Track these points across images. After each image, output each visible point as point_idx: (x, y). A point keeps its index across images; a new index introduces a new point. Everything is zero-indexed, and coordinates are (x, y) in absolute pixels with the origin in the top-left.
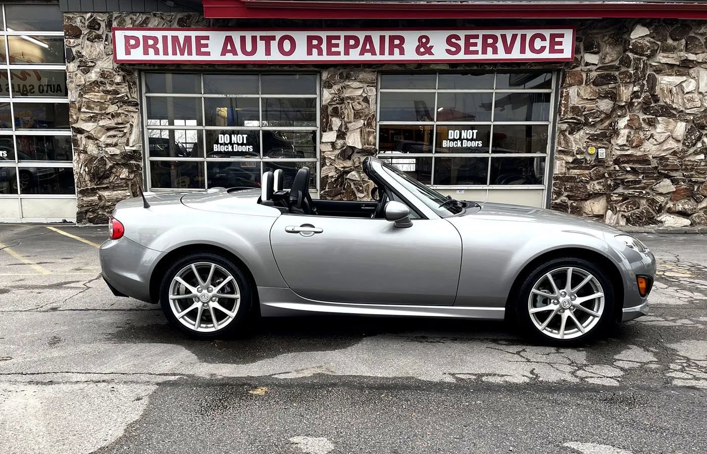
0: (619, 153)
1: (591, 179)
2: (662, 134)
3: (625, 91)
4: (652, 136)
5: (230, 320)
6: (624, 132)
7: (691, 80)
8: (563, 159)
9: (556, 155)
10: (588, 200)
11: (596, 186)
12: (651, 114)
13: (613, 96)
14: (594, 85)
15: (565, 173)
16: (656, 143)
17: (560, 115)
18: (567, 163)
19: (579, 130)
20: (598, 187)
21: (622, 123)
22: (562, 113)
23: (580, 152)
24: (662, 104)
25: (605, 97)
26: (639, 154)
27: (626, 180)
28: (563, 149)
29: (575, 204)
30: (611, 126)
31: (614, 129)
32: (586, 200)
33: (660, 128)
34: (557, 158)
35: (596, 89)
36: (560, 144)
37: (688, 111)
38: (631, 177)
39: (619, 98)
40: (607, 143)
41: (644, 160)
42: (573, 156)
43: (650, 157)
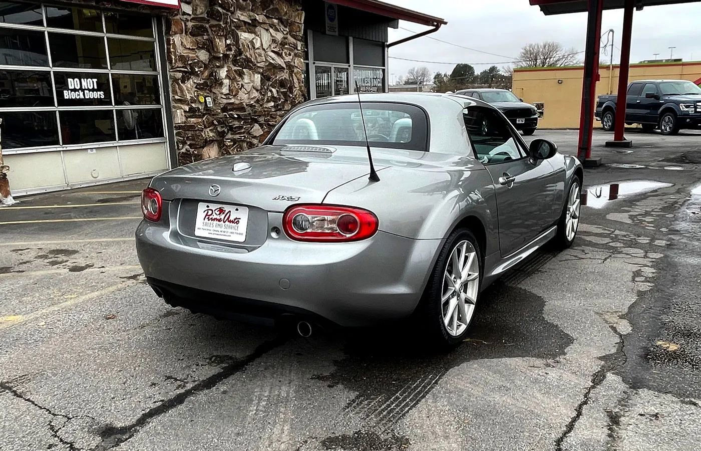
0: (225, 101)
1: (205, 127)
2: (249, 84)
3: (220, 44)
4: (242, 86)
6: (226, 82)
7: (257, 37)
8: (182, 108)
9: (173, 104)
10: (206, 146)
11: (209, 134)
12: (239, 66)
13: (210, 47)
14: (191, 35)
15: (185, 123)
16: (246, 92)
17: (171, 63)
18: (185, 112)
19: (188, 79)
20: (211, 134)
21: (223, 73)
22: (174, 61)
23: (193, 101)
24: (244, 57)
25: (202, 48)
26: (237, 102)
27: (234, 126)
28: (179, 98)
29: (196, 152)
30: (213, 76)
31: (215, 78)
32: (203, 147)
33: (246, 79)
34: (174, 107)
35: (194, 39)
36: (175, 92)
37: (259, 65)
38: (236, 124)
39: (217, 49)
40: (208, 92)
41: (241, 108)
42: (188, 105)
43: (245, 104)
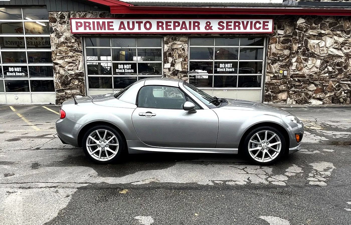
0: (292, 73)
1: (281, 84)
2: (310, 65)
3: (295, 46)
4: (306, 66)
5: (114, 155)
6: (295, 64)
7: (322, 42)
8: (269, 76)
10: (280, 93)
11: (283, 87)
12: (306, 56)
13: (290, 48)
14: (282, 43)
15: (270, 82)
16: (308, 69)
17: (267, 56)
18: (271, 77)
19: (276, 63)
20: (284, 88)
21: (294, 60)
22: (269, 56)
23: (276, 72)
24: (310, 52)
25: (287, 49)
26: (301, 73)
27: (295, 85)
28: (269, 71)
29: (274, 95)
30: (289, 61)
31: (290, 63)
32: (279, 93)
33: (310, 62)
34: (266, 75)
35: (283, 45)
36: (267, 69)
37: (321, 55)
38: (297, 84)
39: (293, 49)
40: (287, 68)
41: (303, 76)
42: (273, 74)
43: (306, 74)
